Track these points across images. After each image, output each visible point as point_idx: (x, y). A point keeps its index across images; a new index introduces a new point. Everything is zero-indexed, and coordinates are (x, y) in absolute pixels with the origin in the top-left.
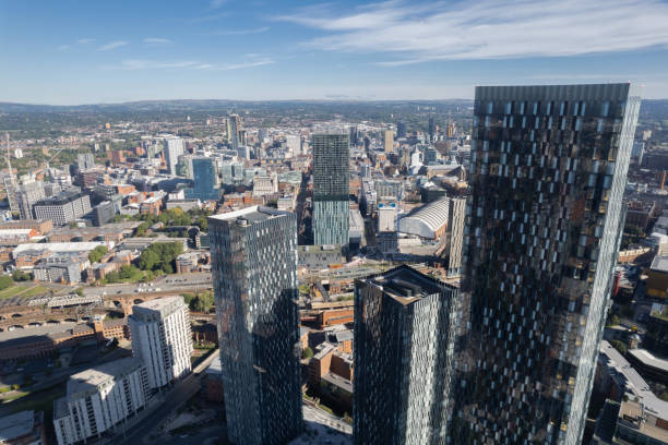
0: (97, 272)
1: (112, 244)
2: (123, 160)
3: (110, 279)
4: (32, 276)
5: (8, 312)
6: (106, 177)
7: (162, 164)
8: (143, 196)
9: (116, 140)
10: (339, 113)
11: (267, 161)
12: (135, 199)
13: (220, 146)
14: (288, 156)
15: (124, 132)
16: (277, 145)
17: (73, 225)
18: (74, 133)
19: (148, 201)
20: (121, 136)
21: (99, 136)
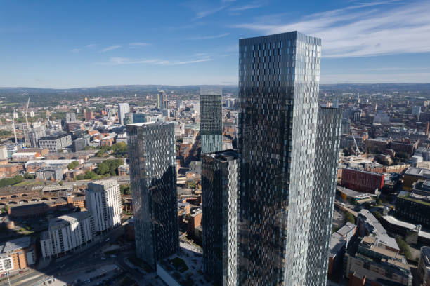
0: (72, 174)
1: (82, 161)
2: (93, 117)
3: (79, 178)
4: (35, 177)
5: (20, 193)
6: (82, 125)
7: (117, 120)
8: (102, 136)
9: (90, 108)
10: (230, 92)
11: (181, 118)
12: (98, 137)
13: (153, 110)
14: (193, 115)
15: (96, 103)
16: (187, 109)
17: (61, 151)
18: (66, 104)
19: (105, 138)
20: (93, 105)
21: (80, 105)
